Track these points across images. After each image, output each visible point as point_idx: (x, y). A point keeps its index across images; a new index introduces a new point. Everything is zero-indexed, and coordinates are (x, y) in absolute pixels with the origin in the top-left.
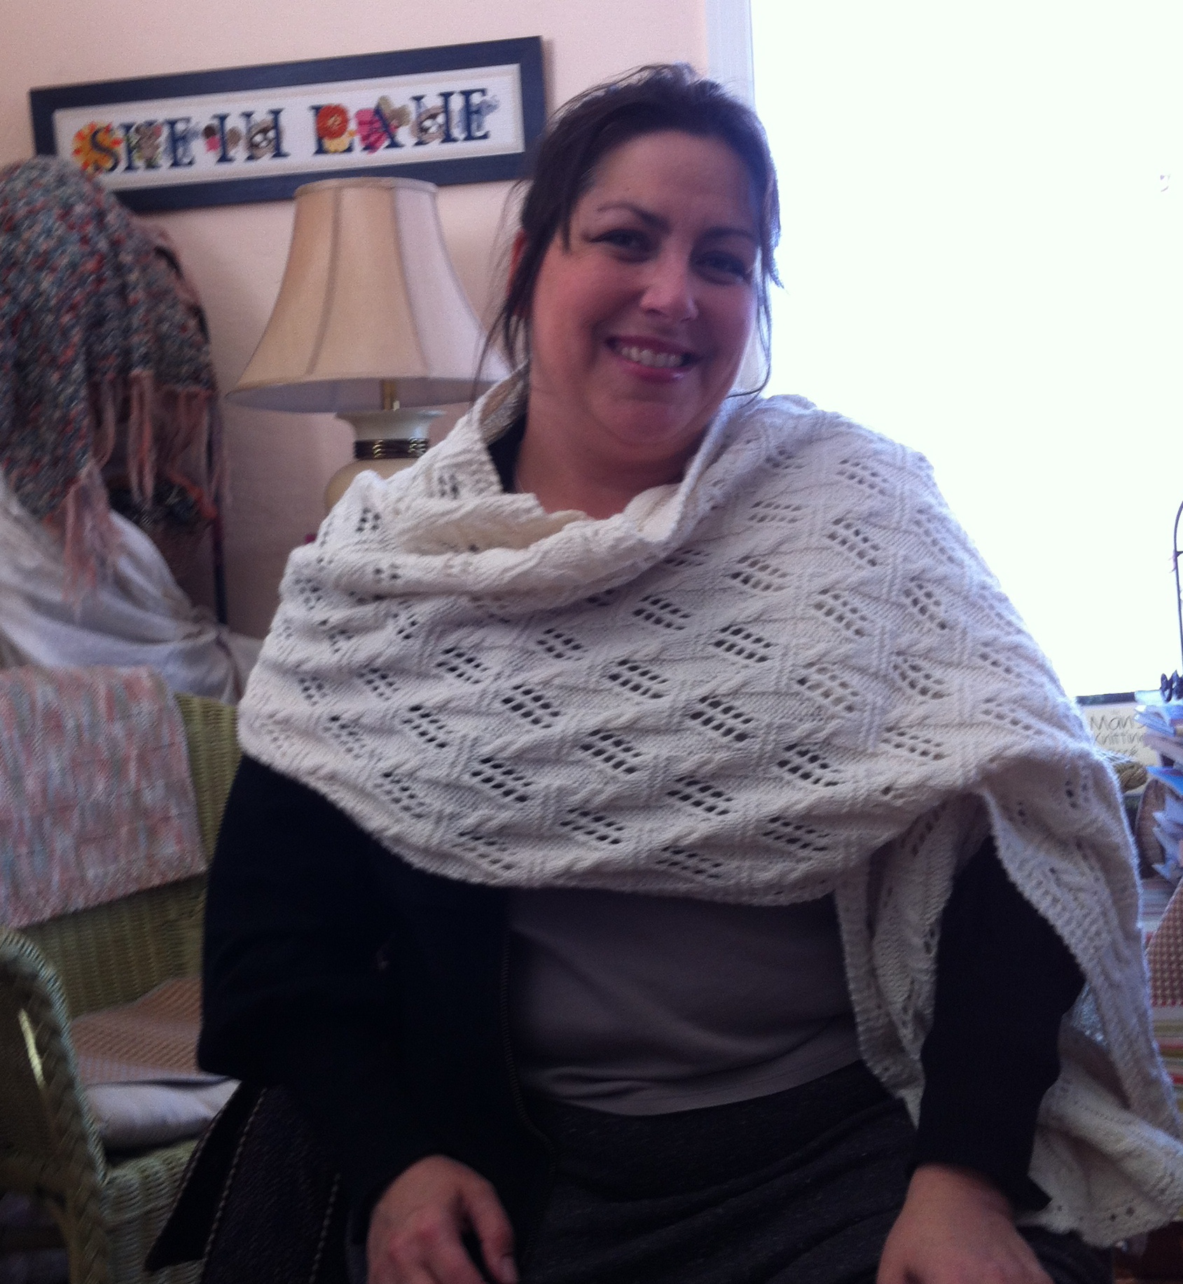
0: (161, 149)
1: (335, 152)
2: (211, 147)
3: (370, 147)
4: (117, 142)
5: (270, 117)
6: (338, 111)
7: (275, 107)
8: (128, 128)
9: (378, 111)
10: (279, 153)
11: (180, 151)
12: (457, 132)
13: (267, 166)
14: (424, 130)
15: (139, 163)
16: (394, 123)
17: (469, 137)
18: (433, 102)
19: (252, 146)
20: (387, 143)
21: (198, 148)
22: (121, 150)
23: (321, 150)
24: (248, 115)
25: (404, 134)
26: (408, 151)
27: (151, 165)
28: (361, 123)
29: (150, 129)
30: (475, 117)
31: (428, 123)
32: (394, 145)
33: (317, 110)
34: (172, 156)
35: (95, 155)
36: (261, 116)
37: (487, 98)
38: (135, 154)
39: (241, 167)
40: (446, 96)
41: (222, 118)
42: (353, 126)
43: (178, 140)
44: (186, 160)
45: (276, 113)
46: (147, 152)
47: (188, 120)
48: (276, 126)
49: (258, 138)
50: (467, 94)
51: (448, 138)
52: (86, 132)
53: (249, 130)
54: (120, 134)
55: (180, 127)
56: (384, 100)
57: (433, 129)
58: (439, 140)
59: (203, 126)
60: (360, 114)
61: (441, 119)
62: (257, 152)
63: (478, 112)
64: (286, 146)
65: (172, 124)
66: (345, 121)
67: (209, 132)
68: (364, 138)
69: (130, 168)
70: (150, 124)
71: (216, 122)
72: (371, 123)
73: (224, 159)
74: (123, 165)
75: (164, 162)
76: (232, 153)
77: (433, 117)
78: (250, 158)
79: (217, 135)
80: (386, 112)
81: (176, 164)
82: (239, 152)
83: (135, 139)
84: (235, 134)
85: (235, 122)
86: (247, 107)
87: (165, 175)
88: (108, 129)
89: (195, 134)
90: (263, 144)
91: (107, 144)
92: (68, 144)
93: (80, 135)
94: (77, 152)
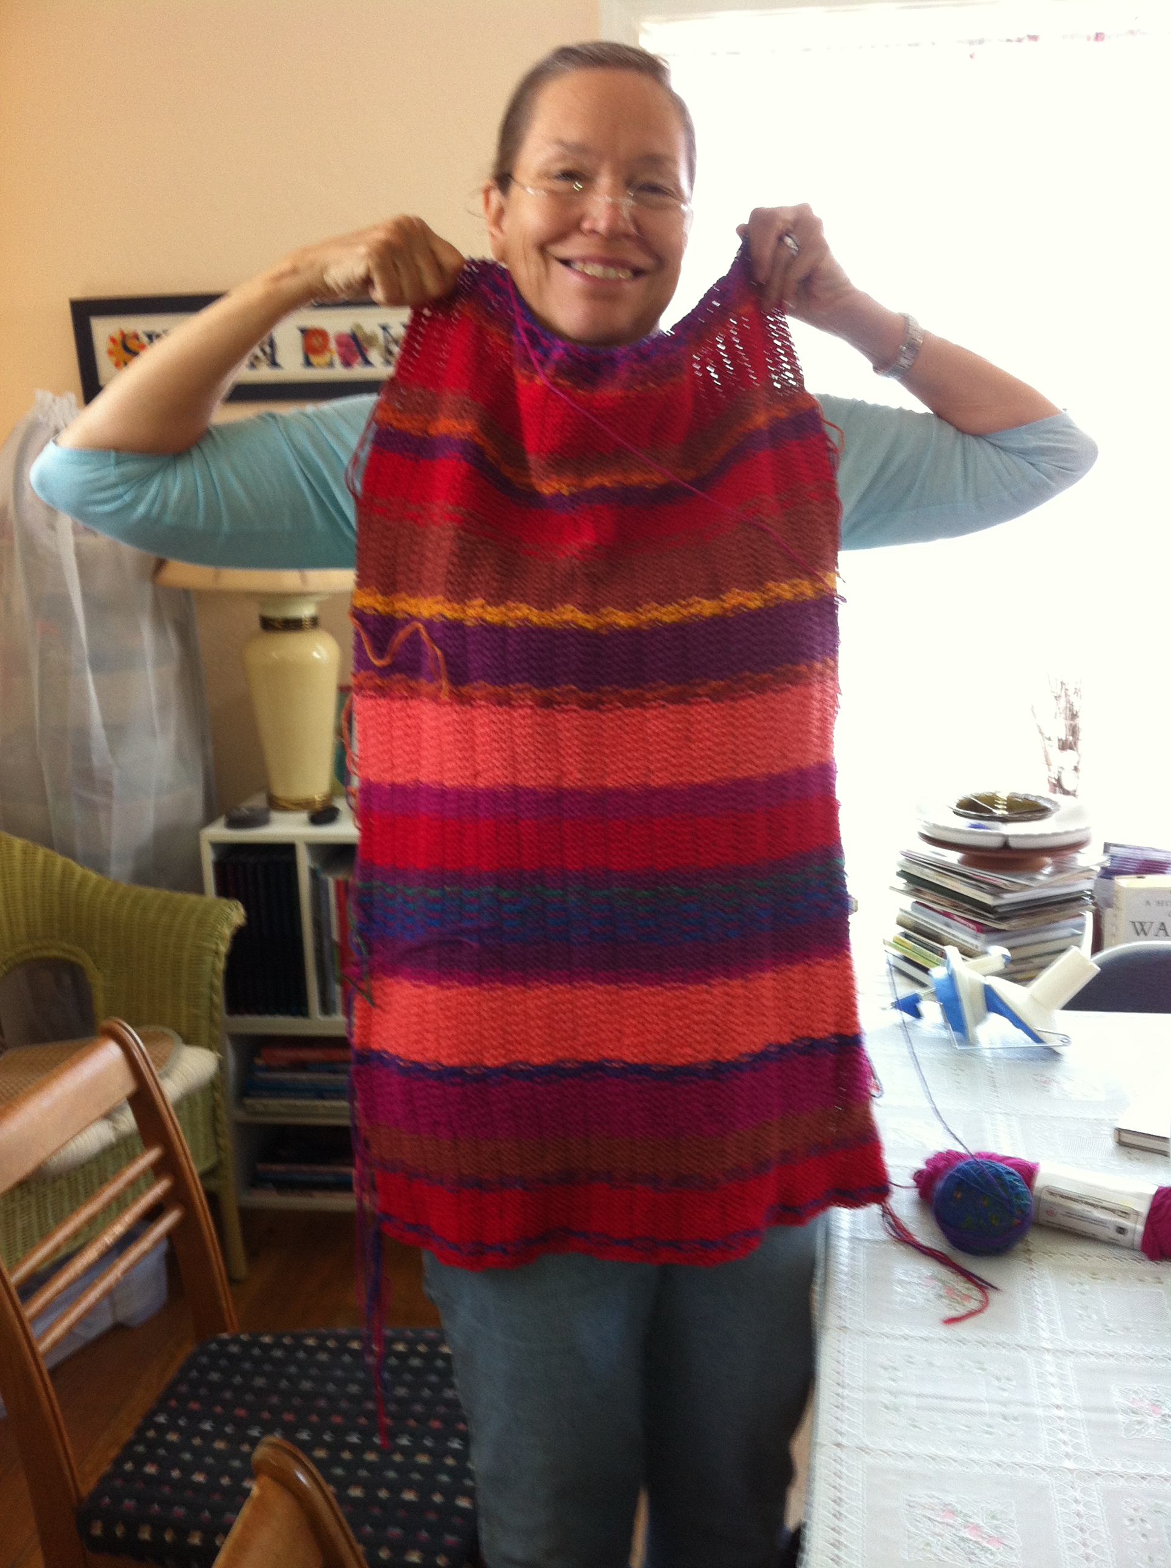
1: (320, 367)
3: (347, 363)
6: (322, 334)
9: (354, 337)
10: (274, 363)
13: (264, 374)
16: (366, 345)
20: (361, 362)
23: (308, 363)
25: (374, 356)
28: (339, 344)
32: (367, 362)
33: (305, 332)
42: (333, 345)
52: (118, 337)
56: (359, 327)
60: (338, 336)
62: (257, 364)
64: (279, 359)
66: (327, 342)
68: (342, 357)
72: (347, 343)
80: (359, 335)
88: (135, 335)
90: (261, 356)
91: (134, 348)
92: (102, 345)
93: (112, 339)
94: (110, 353)
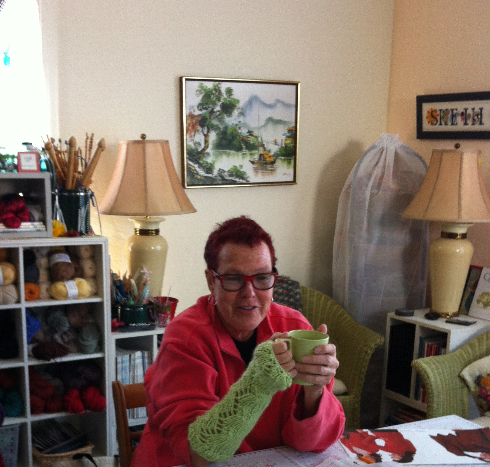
0: (449, 118)
2: (462, 119)
4: (438, 115)
5: (479, 111)
7: (481, 107)
8: (441, 110)
10: (481, 123)
11: (454, 120)
13: (477, 128)
15: (443, 123)
19: (474, 120)
21: (459, 119)
22: (438, 118)
24: (473, 109)
27: (446, 124)
29: (446, 111)
34: (451, 121)
35: (432, 119)
36: (477, 110)
38: (442, 120)
39: (470, 127)
41: (466, 109)
43: (454, 116)
44: (455, 123)
45: (481, 109)
46: (445, 120)
47: (457, 109)
48: (481, 114)
49: (476, 118)
52: (430, 111)
53: (473, 114)
54: (438, 112)
55: (455, 112)
59: (460, 112)
62: (475, 123)
64: (483, 121)
65: (452, 110)
67: (462, 114)
69: (441, 124)
71: (464, 111)
73: (466, 124)
74: (439, 123)
75: (449, 123)
76: (468, 122)
78: (473, 124)
79: (464, 115)
81: (453, 124)
82: (470, 122)
83: (442, 114)
84: (469, 115)
85: (469, 112)
86: (473, 107)
87: (449, 128)
88: (436, 111)
89: (458, 114)
90: (477, 120)
91: (435, 115)
92: (425, 114)
93: (428, 112)
94: (427, 118)
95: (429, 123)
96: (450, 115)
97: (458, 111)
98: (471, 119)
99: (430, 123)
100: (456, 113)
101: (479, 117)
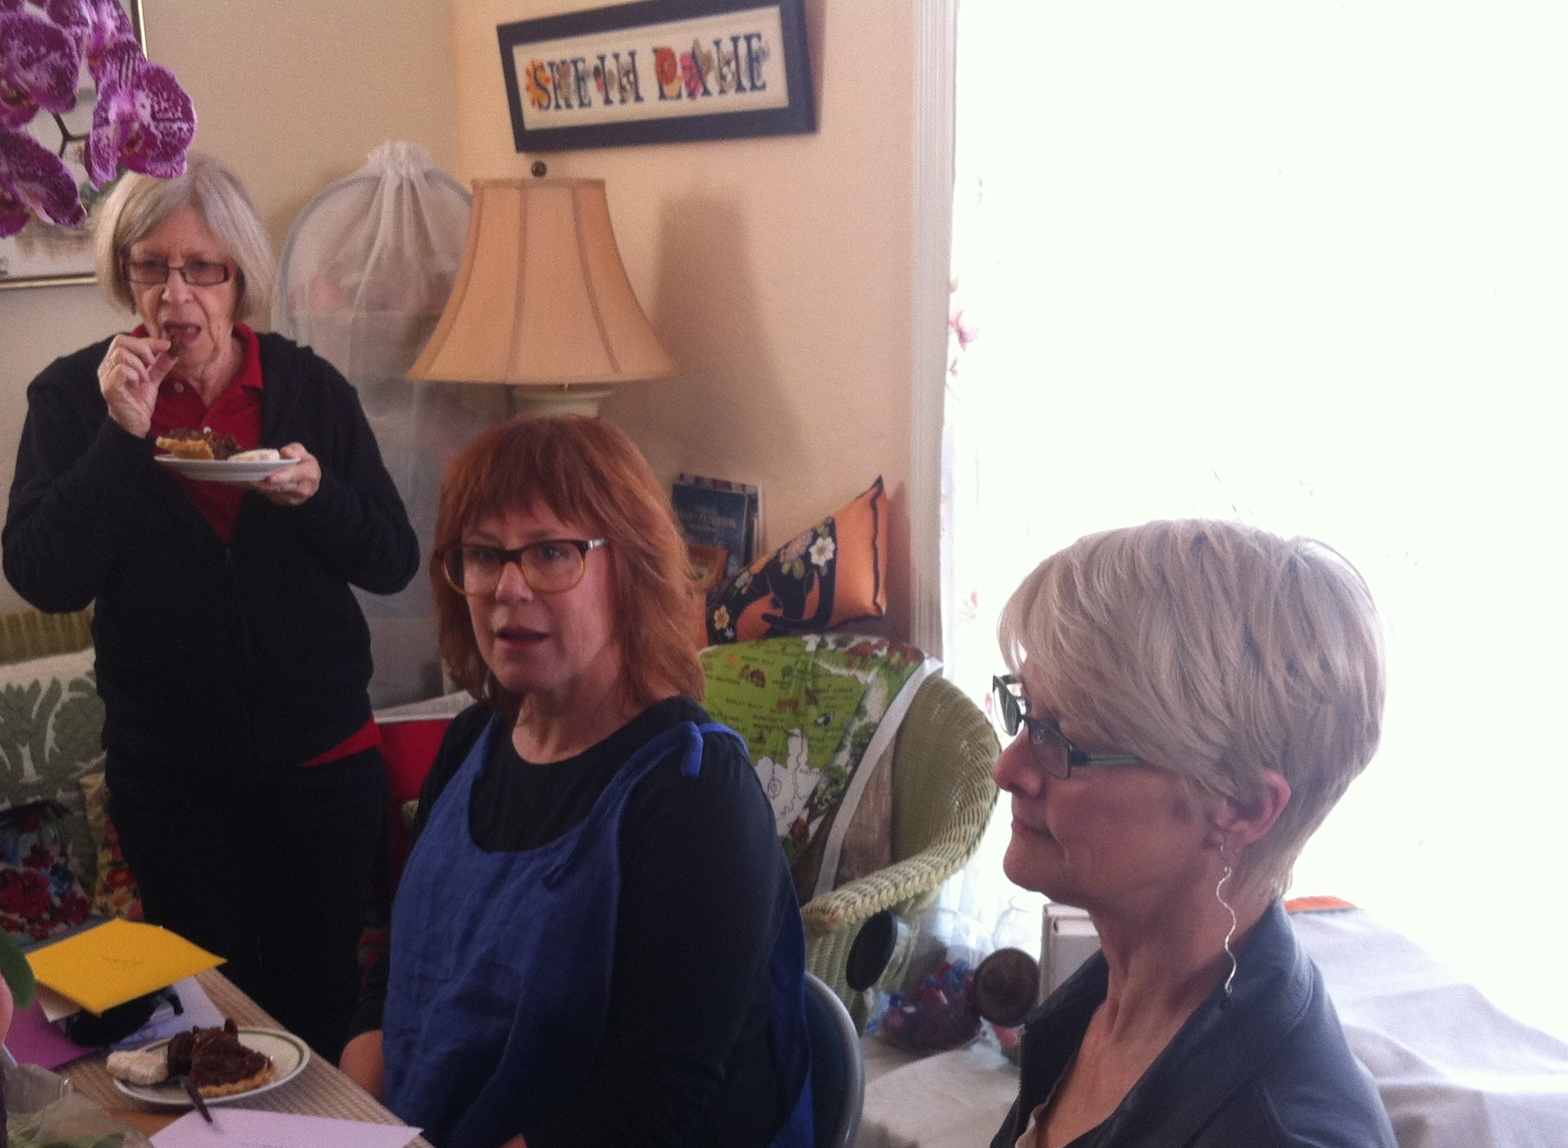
0: (572, 88)
1: (672, 98)
2: (599, 88)
3: (692, 94)
4: (547, 80)
5: (629, 59)
6: (670, 55)
7: (631, 48)
8: (551, 65)
9: (694, 56)
10: (638, 98)
11: (582, 91)
12: (746, 83)
13: (632, 110)
14: (723, 77)
15: (562, 102)
16: (704, 68)
17: (754, 87)
18: (727, 47)
19: (622, 88)
20: (701, 90)
21: (591, 85)
22: (550, 87)
23: (662, 96)
24: (617, 56)
25: (712, 81)
26: (717, 101)
27: (568, 105)
28: (684, 68)
29: (560, 68)
30: (755, 64)
31: (725, 70)
32: (706, 92)
33: (656, 51)
34: (578, 96)
35: (539, 92)
36: (625, 58)
37: (763, 43)
38: (559, 93)
39: (617, 111)
40: (735, 40)
41: (602, 58)
42: (679, 71)
43: (580, 79)
44: (586, 101)
45: (632, 55)
46: (565, 92)
48: (634, 68)
49: (625, 81)
50: (748, 38)
51: (740, 88)
52: (531, 69)
53: (619, 72)
54: (548, 70)
55: (580, 66)
56: (696, 43)
57: (729, 77)
58: (733, 90)
59: (592, 67)
60: (683, 57)
61: (733, 64)
62: (625, 95)
63: (757, 59)
64: (642, 93)
65: (575, 62)
66: (674, 65)
67: (598, 72)
68: (688, 84)
69: (558, 107)
70: (564, 63)
71: (598, 63)
72: (690, 68)
73: (608, 101)
74: (553, 103)
75: (575, 102)
76: (611, 95)
77: (728, 63)
78: (623, 100)
79: (601, 75)
80: (698, 55)
81: (582, 104)
82: (615, 95)
83: (557, 77)
84: (611, 73)
85: (610, 64)
86: (615, 49)
87: (577, 115)
88: (542, 67)
89: (588, 74)
90: (628, 87)
91: (542, 82)
92: (522, 80)
93: (528, 72)
94: (528, 88)
95: (533, 103)
96: (572, 79)
97: (587, 64)
98: (616, 86)
99: (537, 105)
100: (584, 70)
101: (631, 77)
